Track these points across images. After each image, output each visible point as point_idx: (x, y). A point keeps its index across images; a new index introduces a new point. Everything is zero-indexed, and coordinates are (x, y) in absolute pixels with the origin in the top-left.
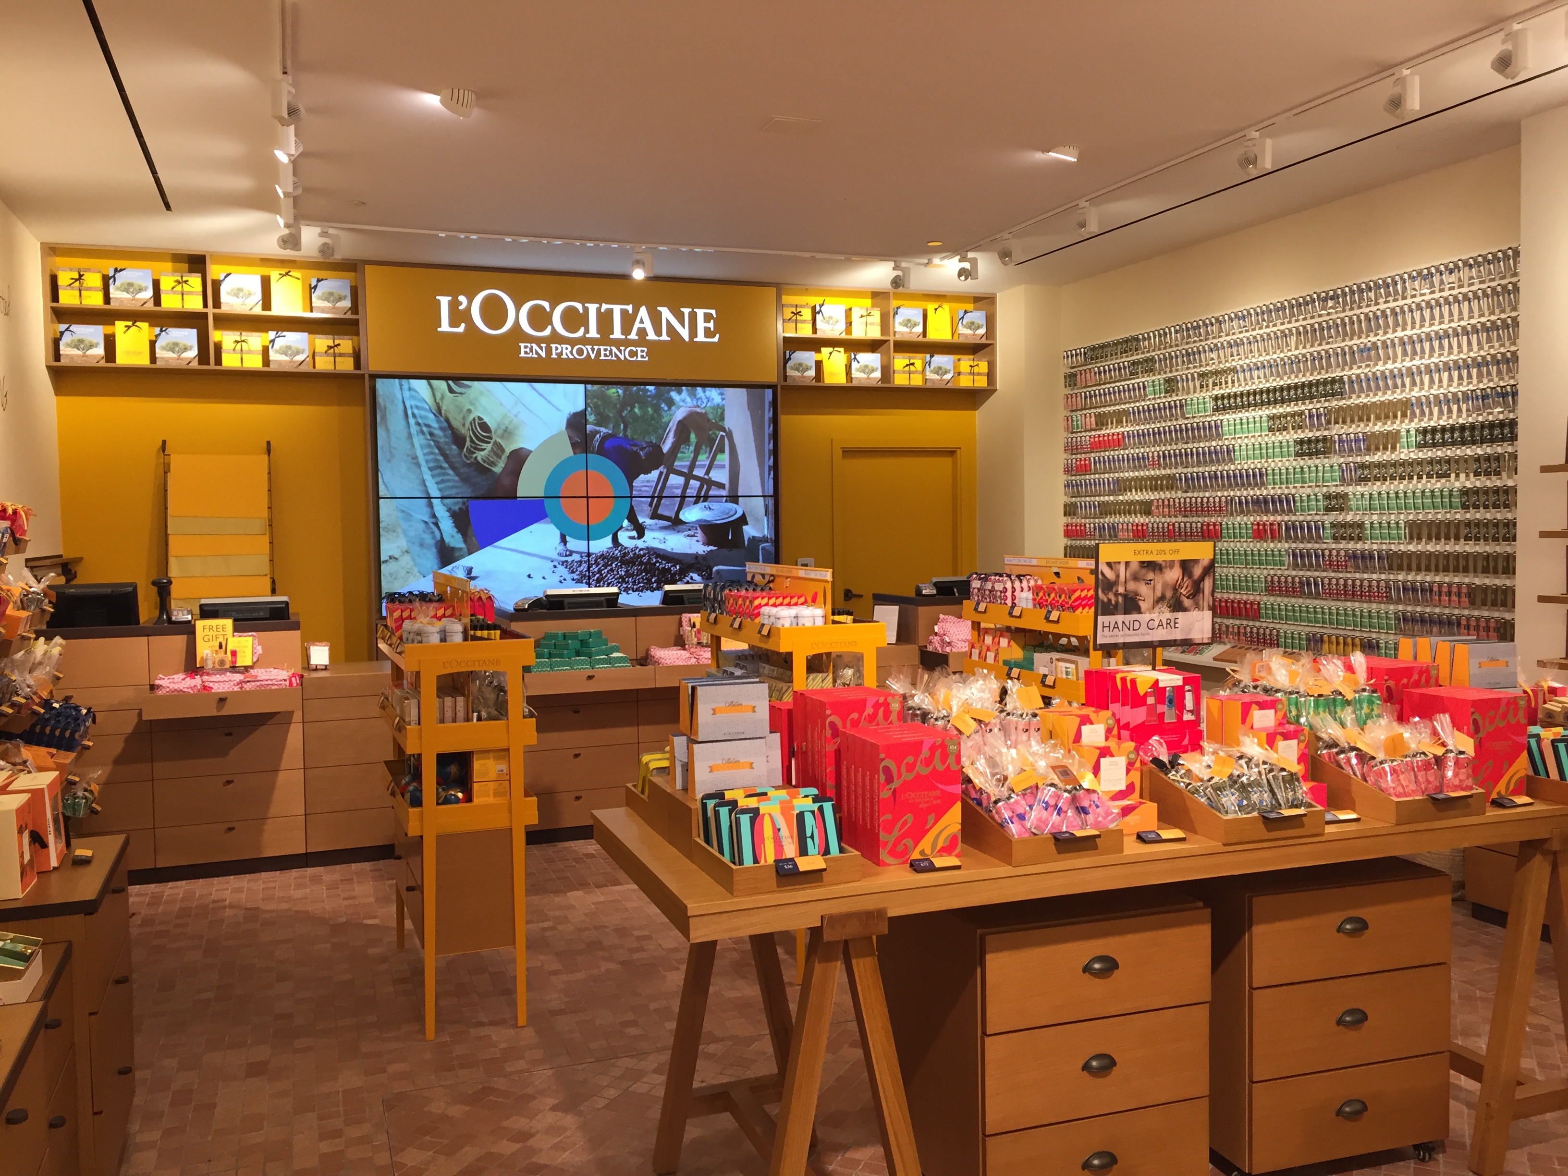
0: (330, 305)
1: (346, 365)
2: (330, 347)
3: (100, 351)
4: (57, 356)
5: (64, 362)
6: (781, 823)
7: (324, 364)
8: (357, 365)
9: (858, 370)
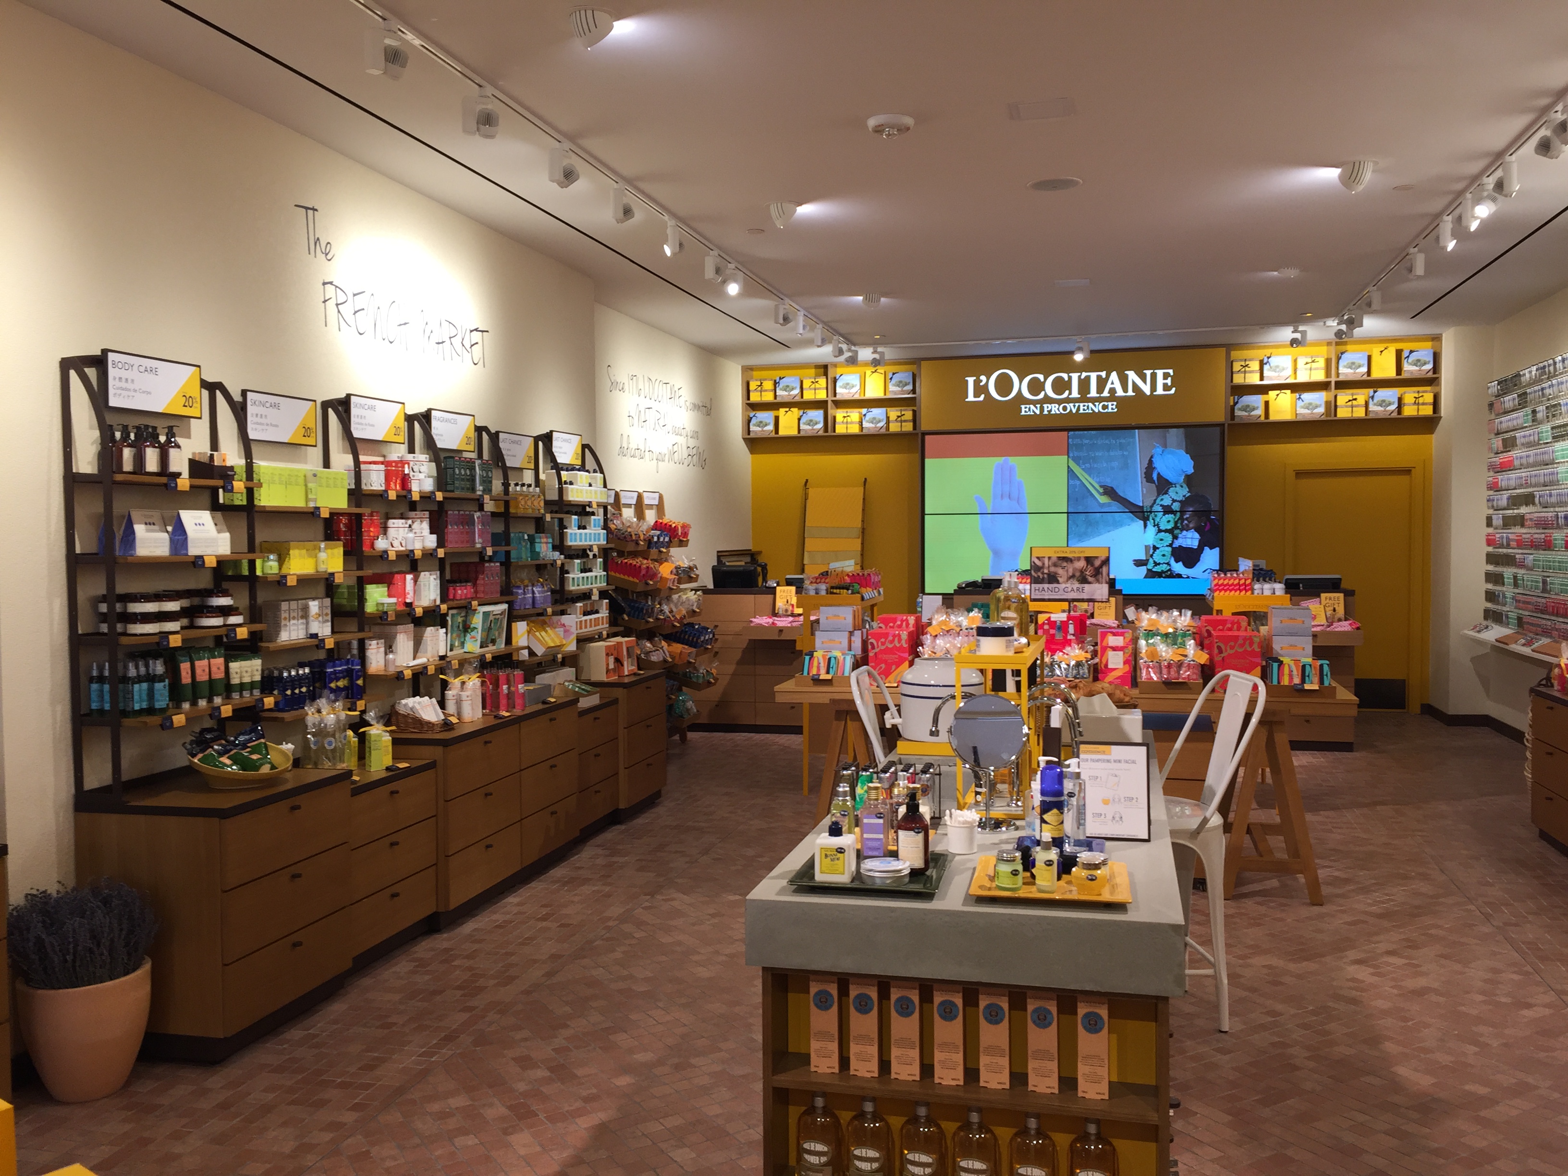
0: (900, 389)
1: (908, 427)
2: (899, 417)
3: (771, 427)
4: (749, 432)
5: (752, 435)
6: (821, 661)
7: (894, 428)
8: (915, 428)
9: (1302, 407)
